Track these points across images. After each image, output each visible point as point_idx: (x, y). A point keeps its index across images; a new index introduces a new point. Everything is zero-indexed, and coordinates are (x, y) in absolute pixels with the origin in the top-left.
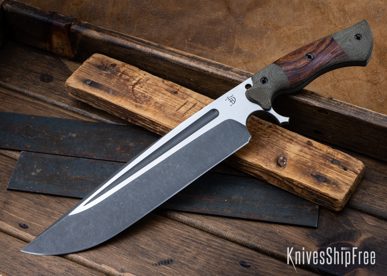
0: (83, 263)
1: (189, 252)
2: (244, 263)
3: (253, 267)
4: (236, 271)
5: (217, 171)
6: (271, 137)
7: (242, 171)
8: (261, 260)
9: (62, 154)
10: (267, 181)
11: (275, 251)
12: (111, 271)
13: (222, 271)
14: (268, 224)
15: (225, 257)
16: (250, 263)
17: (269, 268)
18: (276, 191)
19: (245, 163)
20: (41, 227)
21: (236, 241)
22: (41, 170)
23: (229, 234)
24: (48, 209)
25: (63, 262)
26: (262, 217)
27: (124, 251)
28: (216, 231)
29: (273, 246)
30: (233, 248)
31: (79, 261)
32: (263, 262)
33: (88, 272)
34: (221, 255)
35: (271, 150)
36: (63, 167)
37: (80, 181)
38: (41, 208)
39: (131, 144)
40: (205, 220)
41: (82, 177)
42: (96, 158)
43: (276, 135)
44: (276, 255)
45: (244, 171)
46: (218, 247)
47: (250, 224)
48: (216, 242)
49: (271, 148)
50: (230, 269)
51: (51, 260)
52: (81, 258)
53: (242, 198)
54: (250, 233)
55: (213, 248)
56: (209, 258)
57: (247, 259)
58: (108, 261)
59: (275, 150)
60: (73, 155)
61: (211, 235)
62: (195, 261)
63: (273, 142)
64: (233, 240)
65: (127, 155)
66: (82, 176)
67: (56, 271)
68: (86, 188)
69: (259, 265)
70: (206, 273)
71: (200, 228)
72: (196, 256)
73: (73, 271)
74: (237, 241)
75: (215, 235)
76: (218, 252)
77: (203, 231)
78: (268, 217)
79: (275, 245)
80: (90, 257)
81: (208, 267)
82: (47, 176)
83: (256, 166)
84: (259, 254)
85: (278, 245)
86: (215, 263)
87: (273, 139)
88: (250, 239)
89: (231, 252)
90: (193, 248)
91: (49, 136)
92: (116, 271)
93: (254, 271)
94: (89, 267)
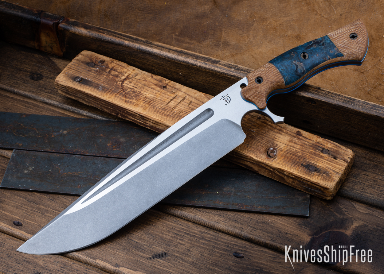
0: (78, 259)
1: (183, 244)
2: (237, 254)
3: (246, 258)
4: (229, 262)
6: (261, 128)
8: (254, 251)
9: (54, 151)
10: (258, 172)
11: (267, 242)
12: (106, 266)
13: (216, 263)
14: (260, 215)
15: (219, 249)
16: (244, 254)
17: (262, 258)
18: (267, 182)
19: (235, 155)
20: (35, 224)
21: (229, 232)
22: (33, 167)
23: (222, 226)
24: (42, 207)
25: (58, 258)
26: (254, 207)
27: (118, 246)
28: (209, 224)
29: (266, 236)
30: (227, 240)
31: (74, 257)
32: (257, 253)
33: (83, 267)
34: (214, 247)
35: (261, 141)
36: (55, 164)
37: (73, 177)
38: (35, 205)
39: (122, 140)
40: (198, 213)
41: (75, 174)
42: (87, 154)
43: (266, 127)
44: (269, 246)
45: (235, 163)
46: (211, 239)
47: (242, 215)
48: (209, 234)
49: (261, 139)
50: (224, 261)
52: (76, 254)
53: (233, 189)
54: (243, 224)
55: (207, 240)
56: (202, 250)
57: (240, 250)
58: (102, 256)
59: (265, 141)
60: (64, 152)
61: (204, 227)
62: (189, 254)
63: (263, 133)
64: (226, 231)
65: (118, 151)
66: (74, 172)
67: (52, 268)
68: (79, 184)
69: (253, 256)
70: (200, 265)
71: (193, 220)
72: (189, 249)
73: (68, 267)
75: (207, 227)
76: (211, 244)
77: (196, 223)
78: (260, 207)
81: (201, 259)
82: (39, 173)
83: (246, 157)
84: (252, 245)
85: (271, 235)
86: (209, 255)
87: (263, 130)
88: (242, 230)
89: (224, 244)
90: (187, 241)
91: (40, 134)
92: (110, 265)
93: (247, 261)
94: (84, 263)
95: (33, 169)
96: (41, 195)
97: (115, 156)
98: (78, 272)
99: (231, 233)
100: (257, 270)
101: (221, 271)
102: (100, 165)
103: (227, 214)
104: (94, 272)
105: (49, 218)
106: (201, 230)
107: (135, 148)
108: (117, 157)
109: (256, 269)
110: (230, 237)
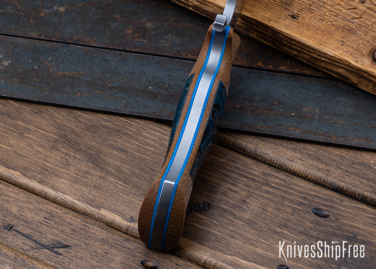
0: (72, 206)
1: (236, 192)
2: (319, 211)
3: (332, 218)
4: (306, 223)
5: (280, 68)
6: (364, 17)
7: (319, 68)
8: (345, 207)
9: (43, 37)
10: (357, 85)
11: (366, 194)
12: (115, 219)
13: (285, 223)
14: (357, 152)
15: (291, 201)
16: (329, 211)
17: (358, 219)
18: (370, 102)
19: (323, 57)
20: (9, 150)
21: (307, 177)
22: (10, 62)
23: (297, 166)
24: (20, 123)
25: (41, 204)
26: (349, 140)
27: (136, 189)
28: (277, 161)
29: (365, 185)
30: (303, 188)
31: (66, 203)
32: (349, 210)
33: (79, 220)
34: (284, 198)
35: (363, 37)
36: (43, 58)
37: (70, 79)
38: (9, 120)
39: (149, 25)
40: (260, 144)
41: (73, 74)
42: (94, 45)
43: (373, 15)
44: (368, 200)
45: (322, 70)
46: (280, 186)
47: (330, 151)
48: (277, 177)
49: (364, 35)
50: (298, 220)
51: (23, 202)
52: (70, 200)
53: (317, 110)
54: (330, 165)
55: (273, 187)
56: (265, 202)
57: (324, 205)
58: (110, 205)
59: (370, 38)
60: (59, 40)
61: (269, 167)
62: (244, 207)
63: (367, 25)
64: (304, 175)
65: (142, 41)
66: (72, 72)
67: (31, 219)
68: (79, 91)
69: (343, 214)
70: (260, 226)
71: (252, 155)
72: (245, 199)
73: (56, 219)
74: (310, 176)
75: (275, 167)
76: (279, 193)
77: (258, 160)
78: (357, 140)
79: (367, 184)
80: (83, 198)
81: (263, 216)
82: (18, 71)
83: (340, 61)
84: (343, 198)
85: (372, 184)
86: (275, 210)
87: (368, 20)
88: (329, 173)
89: (300, 194)
90: (242, 186)
91: (23, 10)
92: (122, 219)
93: (334, 223)
94: (82, 214)
95: (10, 64)
96: (19, 105)
97: (137, 50)
98: (72, 226)
99: (311, 178)
100: (349, 236)
101: (293, 235)
102: (114, 62)
103: (307, 148)
104: (96, 228)
105: (30, 142)
106: (265, 171)
107: (168, 39)
108: (140, 51)
109: (347, 236)
110: (309, 184)
